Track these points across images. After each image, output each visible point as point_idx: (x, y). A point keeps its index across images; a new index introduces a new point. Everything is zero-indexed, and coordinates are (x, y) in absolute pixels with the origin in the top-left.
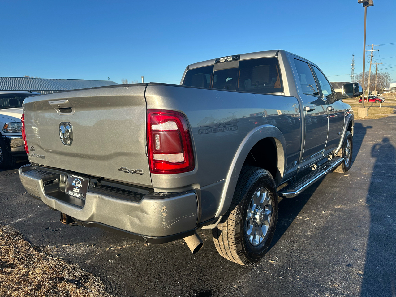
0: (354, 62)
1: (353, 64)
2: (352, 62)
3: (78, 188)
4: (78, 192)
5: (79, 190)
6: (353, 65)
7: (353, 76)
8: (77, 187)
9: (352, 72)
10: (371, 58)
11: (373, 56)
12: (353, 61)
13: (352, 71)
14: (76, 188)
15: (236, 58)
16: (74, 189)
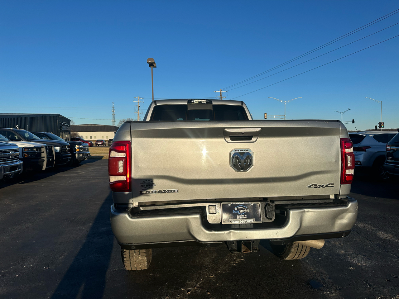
0: (114, 109)
1: (113, 110)
2: (112, 109)
3: (244, 215)
4: (246, 218)
5: (245, 216)
6: (113, 112)
7: (114, 121)
8: (242, 213)
9: (113, 118)
10: (138, 108)
11: (139, 107)
12: (113, 107)
13: (113, 116)
14: (240, 215)
15: (209, 102)
16: (238, 216)
